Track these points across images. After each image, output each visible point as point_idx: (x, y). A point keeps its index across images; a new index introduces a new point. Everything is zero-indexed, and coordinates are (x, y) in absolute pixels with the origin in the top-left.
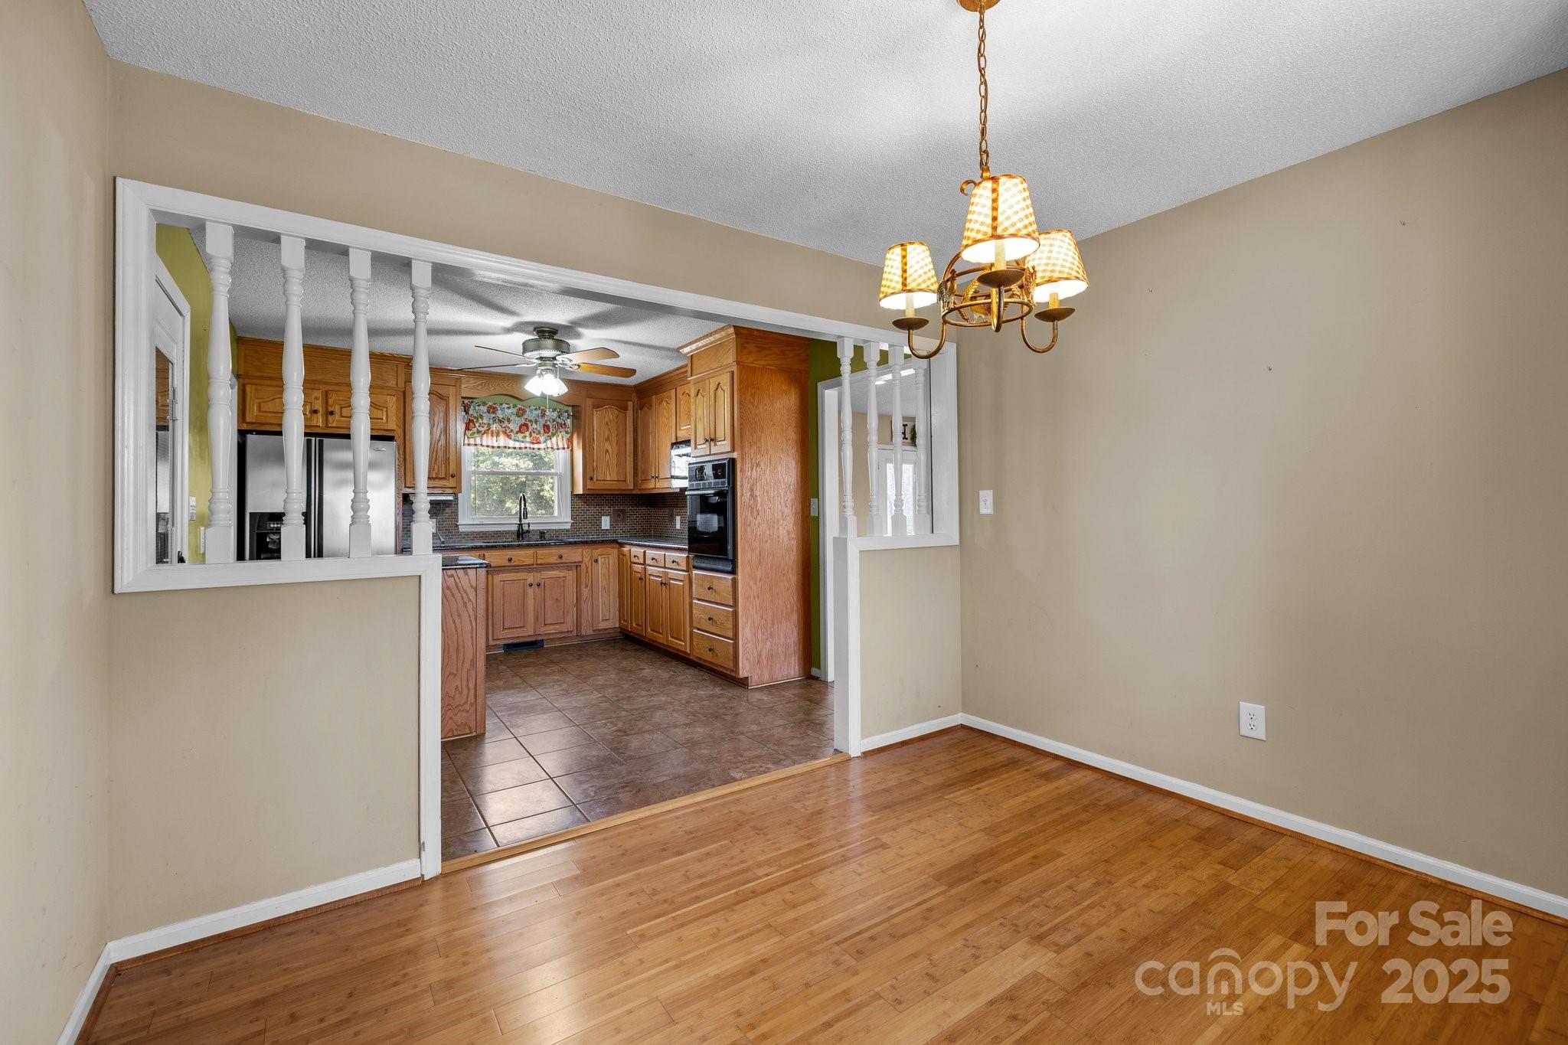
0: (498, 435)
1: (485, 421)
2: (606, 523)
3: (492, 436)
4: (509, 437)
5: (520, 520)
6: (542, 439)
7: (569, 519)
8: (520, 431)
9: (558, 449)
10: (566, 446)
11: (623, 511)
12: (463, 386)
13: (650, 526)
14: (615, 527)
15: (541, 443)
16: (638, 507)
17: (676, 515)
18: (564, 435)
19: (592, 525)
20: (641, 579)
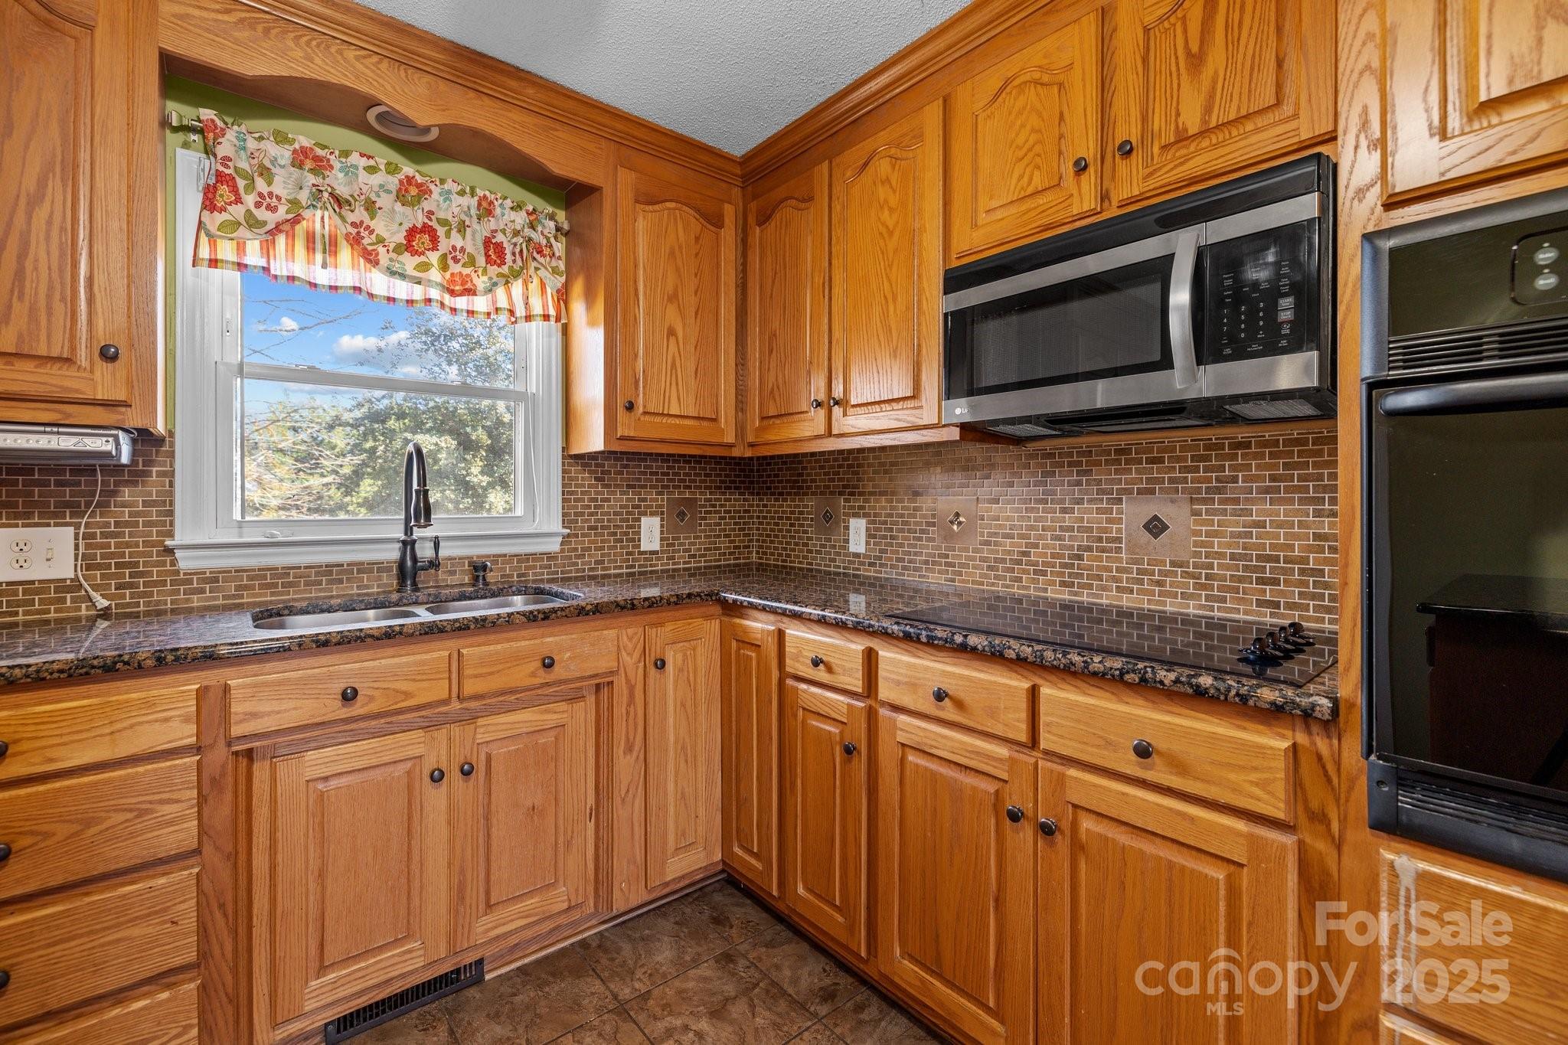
0: (331, 247)
1: (282, 191)
2: (651, 533)
3: (307, 247)
4: (371, 258)
5: (408, 530)
6: (481, 282)
7: (556, 525)
8: (408, 246)
9: (528, 318)
10: (552, 312)
11: (691, 503)
13: (751, 541)
14: (673, 545)
15: (474, 294)
16: (724, 494)
17: (848, 515)
18: (547, 282)
19: (616, 541)
20: (849, 751)
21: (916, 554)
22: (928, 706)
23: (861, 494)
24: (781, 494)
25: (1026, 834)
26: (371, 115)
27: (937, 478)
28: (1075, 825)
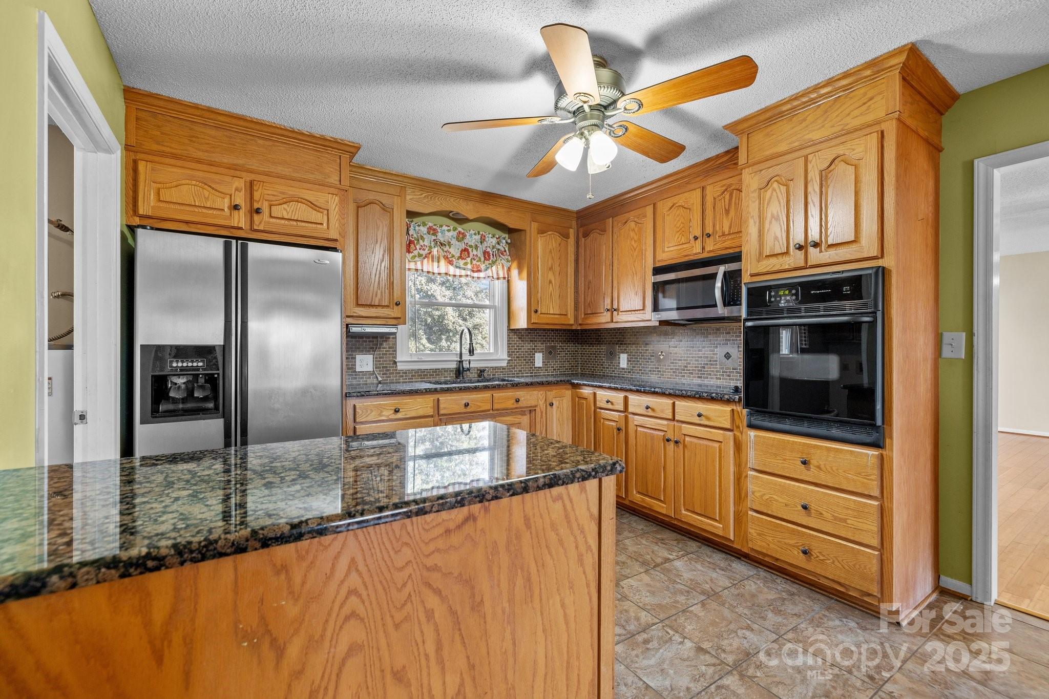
0: (439, 260)
1: (426, 243)
2: (539, 360)
3: (433, 261)
4: (451, 263)
5: (461, 356)
6: (483, 267)
7: (505, 356)
8: (461, 257)
9: (498, 279)
10: (505, 275)
11: (554, 347)
12: (408, 197)
13: (578, 364)
14: (547, 365)
15: (481, 272)
16: (567, 344)
17: (620, 353)
18: (505, 265)
19: (526, 363)
20: (619, 429)
21: (646, 367)
22: (644, 412)
23: (625, 344)
24: (592, 344)
25: (671, 445)
26: (451, 214)
27: (654, 338)
28: (684, 440)
